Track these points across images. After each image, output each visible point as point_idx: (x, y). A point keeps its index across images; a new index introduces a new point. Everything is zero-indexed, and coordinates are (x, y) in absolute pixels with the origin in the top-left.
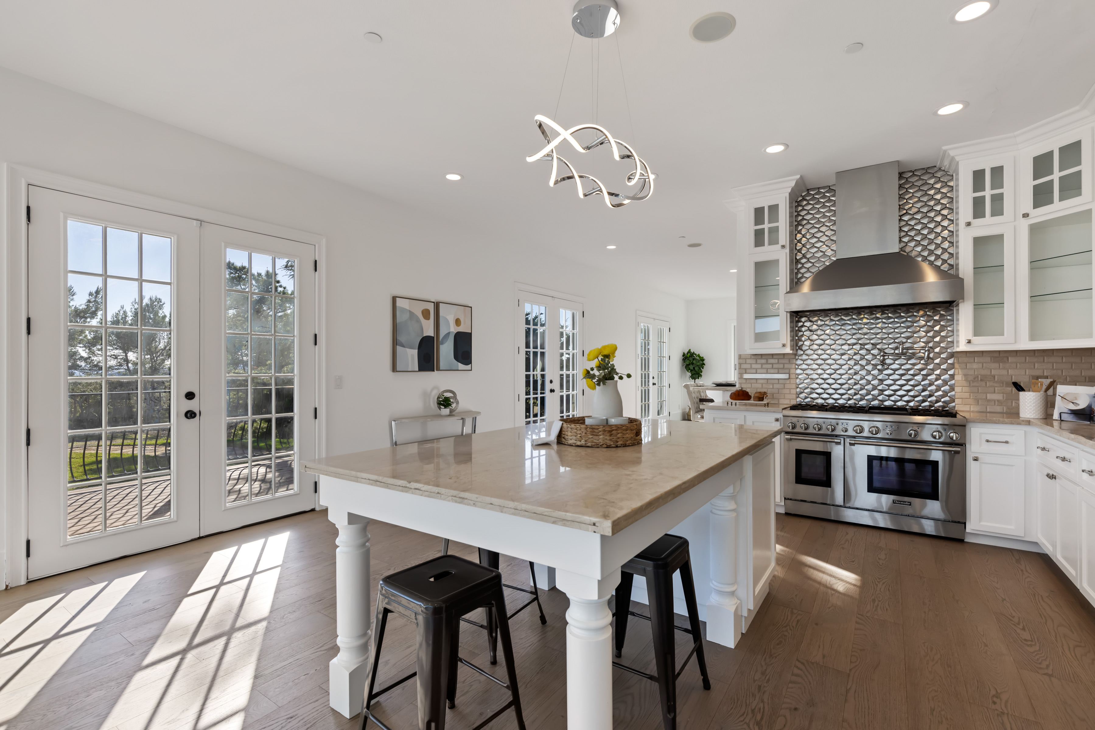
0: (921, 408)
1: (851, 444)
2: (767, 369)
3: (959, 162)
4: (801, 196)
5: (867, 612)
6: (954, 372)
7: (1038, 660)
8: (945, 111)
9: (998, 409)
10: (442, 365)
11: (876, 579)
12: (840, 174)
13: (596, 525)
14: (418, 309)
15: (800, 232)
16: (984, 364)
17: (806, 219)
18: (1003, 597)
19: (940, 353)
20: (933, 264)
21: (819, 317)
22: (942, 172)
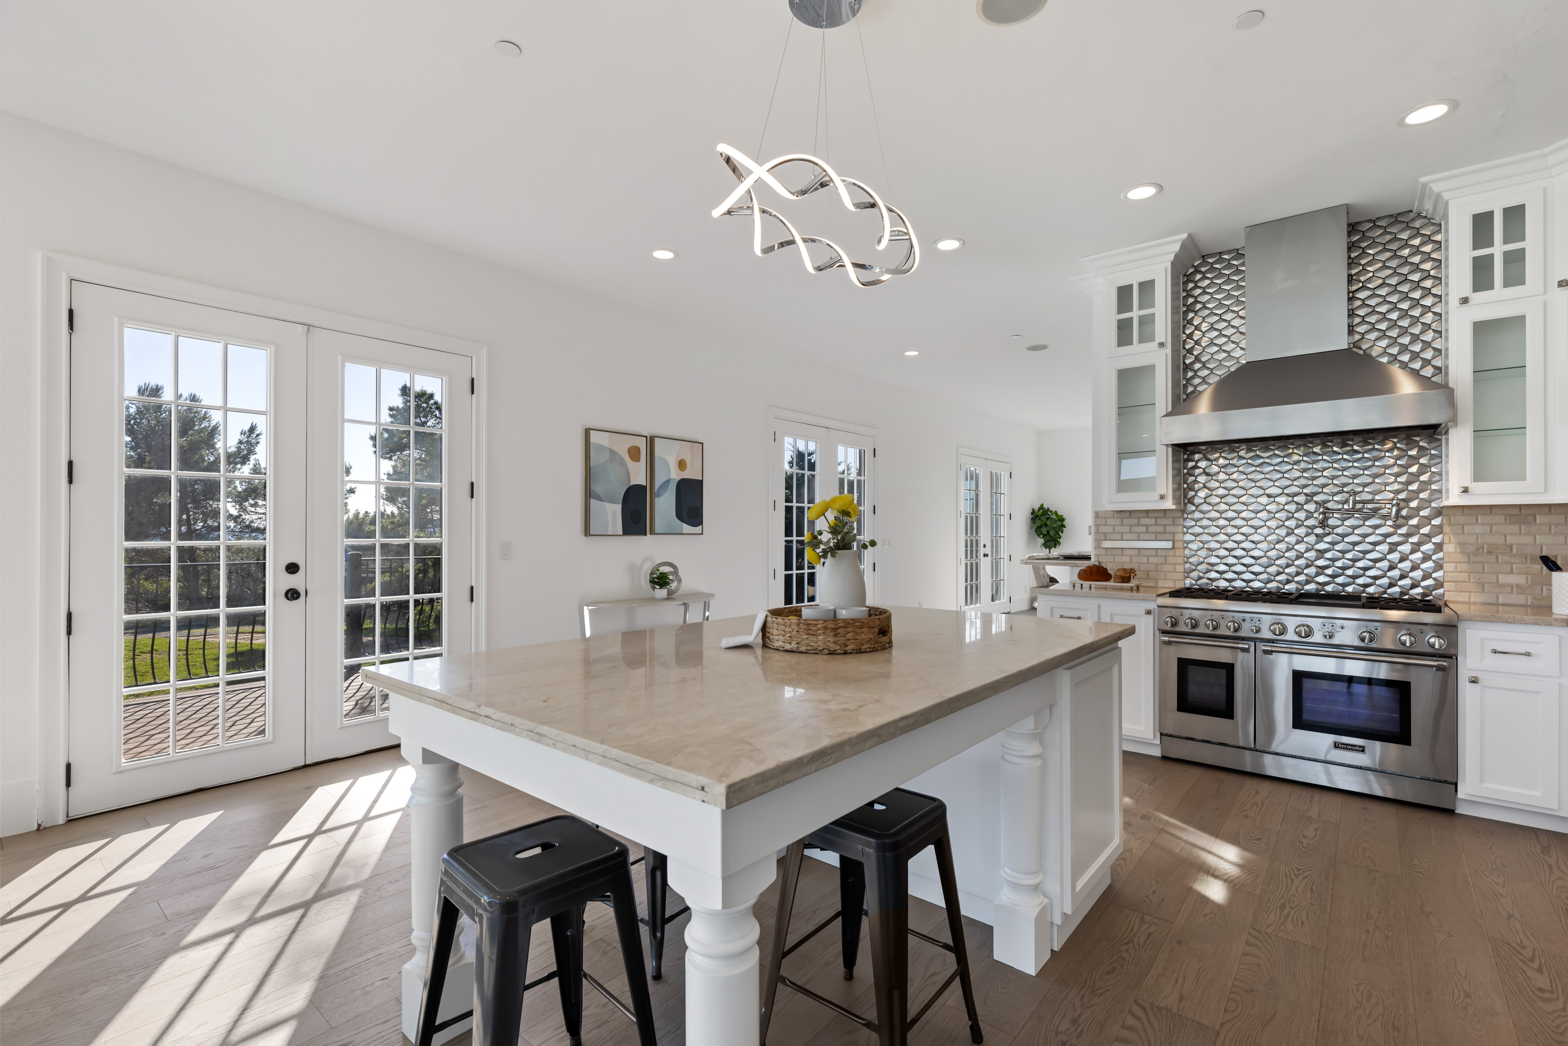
0: (1386, 596)
1: (1266, 652)
2: (1139, 533)
3: (1449, 201)
4: (1193, 266)
5: (1269, 926)
6: (1443, 539)
7: (1559, 1026)
8: (1416, 118)
9: (1519, 599)
10: (658, 527)
11: (1293, 871)
12: (1254, 230)
13: (705, 789)
14: (622, 447)
15: (1190, 322)
16: (1494, 526)
17: (1200, 302)
18: (1511, 912)
19: (1418, 509)
20: (1407, 366)
21: (1221, 453)
22: (1422, 220)
